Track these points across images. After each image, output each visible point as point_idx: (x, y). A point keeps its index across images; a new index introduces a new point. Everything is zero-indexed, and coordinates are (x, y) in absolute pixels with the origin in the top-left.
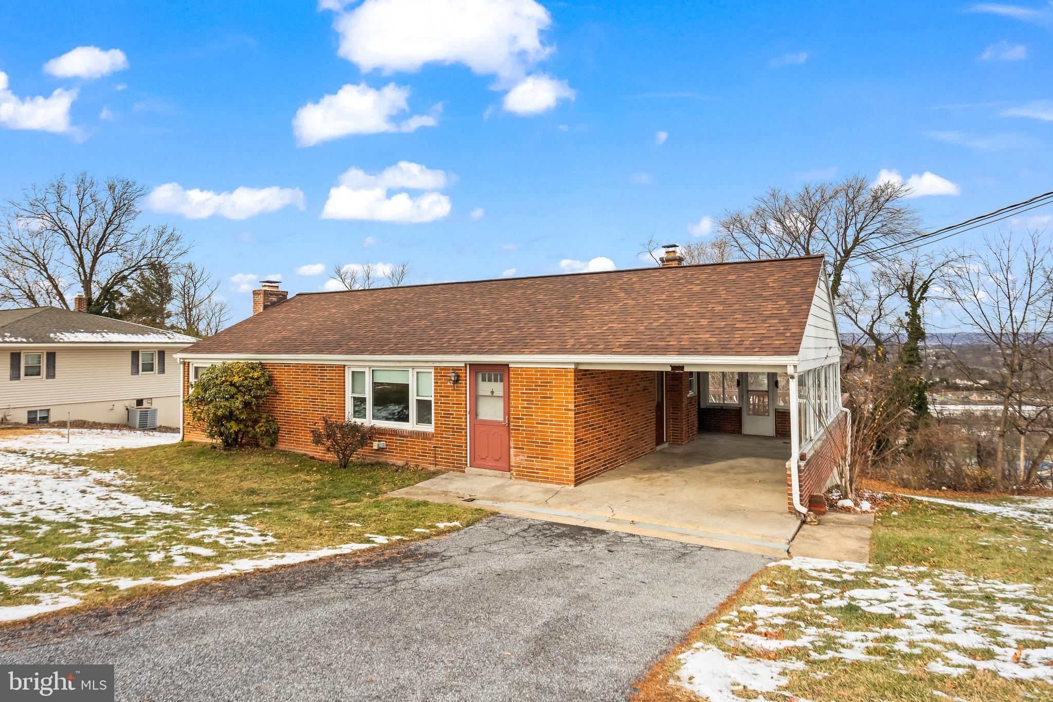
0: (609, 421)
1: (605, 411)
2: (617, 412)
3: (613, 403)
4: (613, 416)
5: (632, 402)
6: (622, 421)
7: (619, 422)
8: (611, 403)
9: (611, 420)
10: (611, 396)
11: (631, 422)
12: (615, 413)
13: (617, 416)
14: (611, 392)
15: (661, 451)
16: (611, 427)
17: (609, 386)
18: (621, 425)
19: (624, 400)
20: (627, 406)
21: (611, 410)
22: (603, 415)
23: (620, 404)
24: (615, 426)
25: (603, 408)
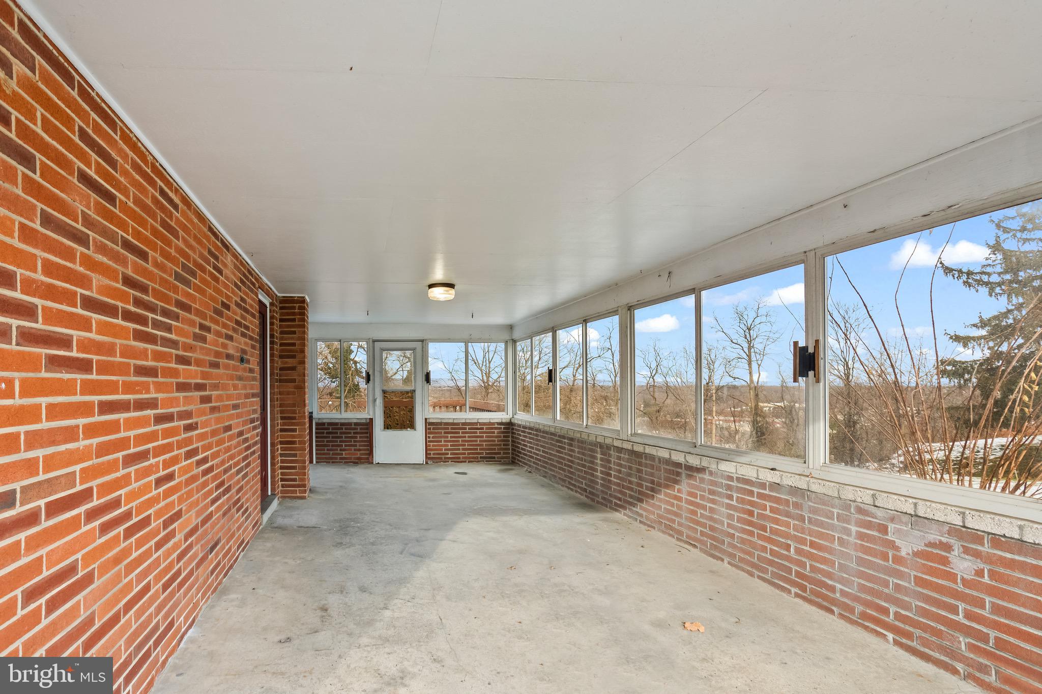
0: (130, 460)
1: (107, 407)
2: (168, 418)
3: (151, 372)
4: (152, 437)
5: (215, 387)
6: (190, 455)
7: (175, 461)
8: (141, 371)
9: (143, 456)
10: (141, 336)
11: (215, 456)
12: (159, 419)
13: (168, 433)
14: (142, 321)
15: (273, 527)
16: (145, 489)
17: (128, 281)
18: (184, 470)
19: (191, 373)
20: (206, 400)
21: (141, 405)
22: (92, 431)
23: (182, 387)
24: (159, 482)
25: (90, 388)
